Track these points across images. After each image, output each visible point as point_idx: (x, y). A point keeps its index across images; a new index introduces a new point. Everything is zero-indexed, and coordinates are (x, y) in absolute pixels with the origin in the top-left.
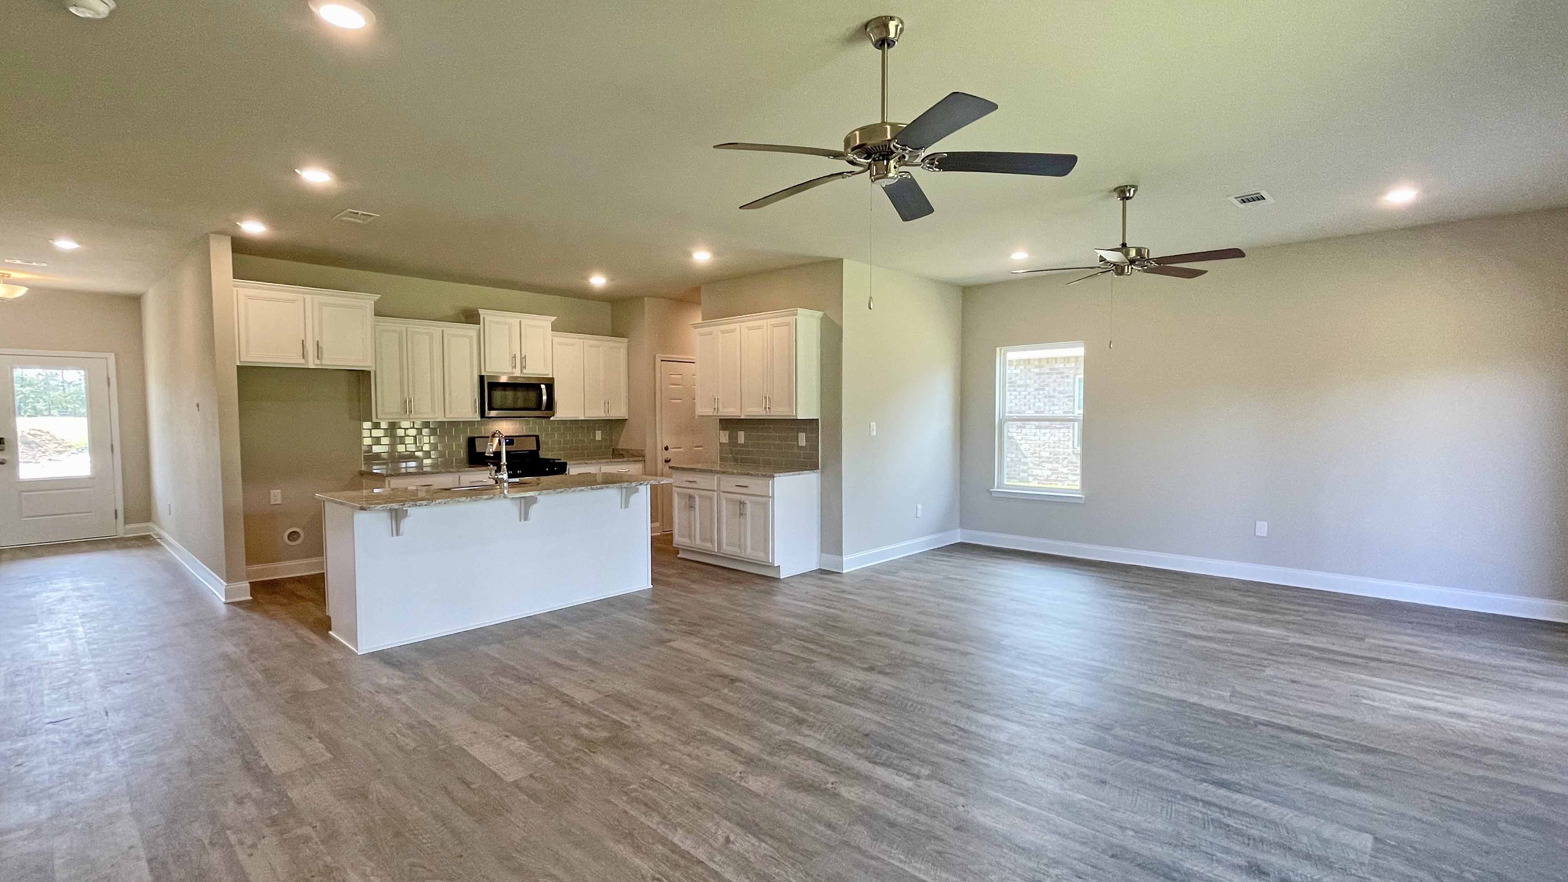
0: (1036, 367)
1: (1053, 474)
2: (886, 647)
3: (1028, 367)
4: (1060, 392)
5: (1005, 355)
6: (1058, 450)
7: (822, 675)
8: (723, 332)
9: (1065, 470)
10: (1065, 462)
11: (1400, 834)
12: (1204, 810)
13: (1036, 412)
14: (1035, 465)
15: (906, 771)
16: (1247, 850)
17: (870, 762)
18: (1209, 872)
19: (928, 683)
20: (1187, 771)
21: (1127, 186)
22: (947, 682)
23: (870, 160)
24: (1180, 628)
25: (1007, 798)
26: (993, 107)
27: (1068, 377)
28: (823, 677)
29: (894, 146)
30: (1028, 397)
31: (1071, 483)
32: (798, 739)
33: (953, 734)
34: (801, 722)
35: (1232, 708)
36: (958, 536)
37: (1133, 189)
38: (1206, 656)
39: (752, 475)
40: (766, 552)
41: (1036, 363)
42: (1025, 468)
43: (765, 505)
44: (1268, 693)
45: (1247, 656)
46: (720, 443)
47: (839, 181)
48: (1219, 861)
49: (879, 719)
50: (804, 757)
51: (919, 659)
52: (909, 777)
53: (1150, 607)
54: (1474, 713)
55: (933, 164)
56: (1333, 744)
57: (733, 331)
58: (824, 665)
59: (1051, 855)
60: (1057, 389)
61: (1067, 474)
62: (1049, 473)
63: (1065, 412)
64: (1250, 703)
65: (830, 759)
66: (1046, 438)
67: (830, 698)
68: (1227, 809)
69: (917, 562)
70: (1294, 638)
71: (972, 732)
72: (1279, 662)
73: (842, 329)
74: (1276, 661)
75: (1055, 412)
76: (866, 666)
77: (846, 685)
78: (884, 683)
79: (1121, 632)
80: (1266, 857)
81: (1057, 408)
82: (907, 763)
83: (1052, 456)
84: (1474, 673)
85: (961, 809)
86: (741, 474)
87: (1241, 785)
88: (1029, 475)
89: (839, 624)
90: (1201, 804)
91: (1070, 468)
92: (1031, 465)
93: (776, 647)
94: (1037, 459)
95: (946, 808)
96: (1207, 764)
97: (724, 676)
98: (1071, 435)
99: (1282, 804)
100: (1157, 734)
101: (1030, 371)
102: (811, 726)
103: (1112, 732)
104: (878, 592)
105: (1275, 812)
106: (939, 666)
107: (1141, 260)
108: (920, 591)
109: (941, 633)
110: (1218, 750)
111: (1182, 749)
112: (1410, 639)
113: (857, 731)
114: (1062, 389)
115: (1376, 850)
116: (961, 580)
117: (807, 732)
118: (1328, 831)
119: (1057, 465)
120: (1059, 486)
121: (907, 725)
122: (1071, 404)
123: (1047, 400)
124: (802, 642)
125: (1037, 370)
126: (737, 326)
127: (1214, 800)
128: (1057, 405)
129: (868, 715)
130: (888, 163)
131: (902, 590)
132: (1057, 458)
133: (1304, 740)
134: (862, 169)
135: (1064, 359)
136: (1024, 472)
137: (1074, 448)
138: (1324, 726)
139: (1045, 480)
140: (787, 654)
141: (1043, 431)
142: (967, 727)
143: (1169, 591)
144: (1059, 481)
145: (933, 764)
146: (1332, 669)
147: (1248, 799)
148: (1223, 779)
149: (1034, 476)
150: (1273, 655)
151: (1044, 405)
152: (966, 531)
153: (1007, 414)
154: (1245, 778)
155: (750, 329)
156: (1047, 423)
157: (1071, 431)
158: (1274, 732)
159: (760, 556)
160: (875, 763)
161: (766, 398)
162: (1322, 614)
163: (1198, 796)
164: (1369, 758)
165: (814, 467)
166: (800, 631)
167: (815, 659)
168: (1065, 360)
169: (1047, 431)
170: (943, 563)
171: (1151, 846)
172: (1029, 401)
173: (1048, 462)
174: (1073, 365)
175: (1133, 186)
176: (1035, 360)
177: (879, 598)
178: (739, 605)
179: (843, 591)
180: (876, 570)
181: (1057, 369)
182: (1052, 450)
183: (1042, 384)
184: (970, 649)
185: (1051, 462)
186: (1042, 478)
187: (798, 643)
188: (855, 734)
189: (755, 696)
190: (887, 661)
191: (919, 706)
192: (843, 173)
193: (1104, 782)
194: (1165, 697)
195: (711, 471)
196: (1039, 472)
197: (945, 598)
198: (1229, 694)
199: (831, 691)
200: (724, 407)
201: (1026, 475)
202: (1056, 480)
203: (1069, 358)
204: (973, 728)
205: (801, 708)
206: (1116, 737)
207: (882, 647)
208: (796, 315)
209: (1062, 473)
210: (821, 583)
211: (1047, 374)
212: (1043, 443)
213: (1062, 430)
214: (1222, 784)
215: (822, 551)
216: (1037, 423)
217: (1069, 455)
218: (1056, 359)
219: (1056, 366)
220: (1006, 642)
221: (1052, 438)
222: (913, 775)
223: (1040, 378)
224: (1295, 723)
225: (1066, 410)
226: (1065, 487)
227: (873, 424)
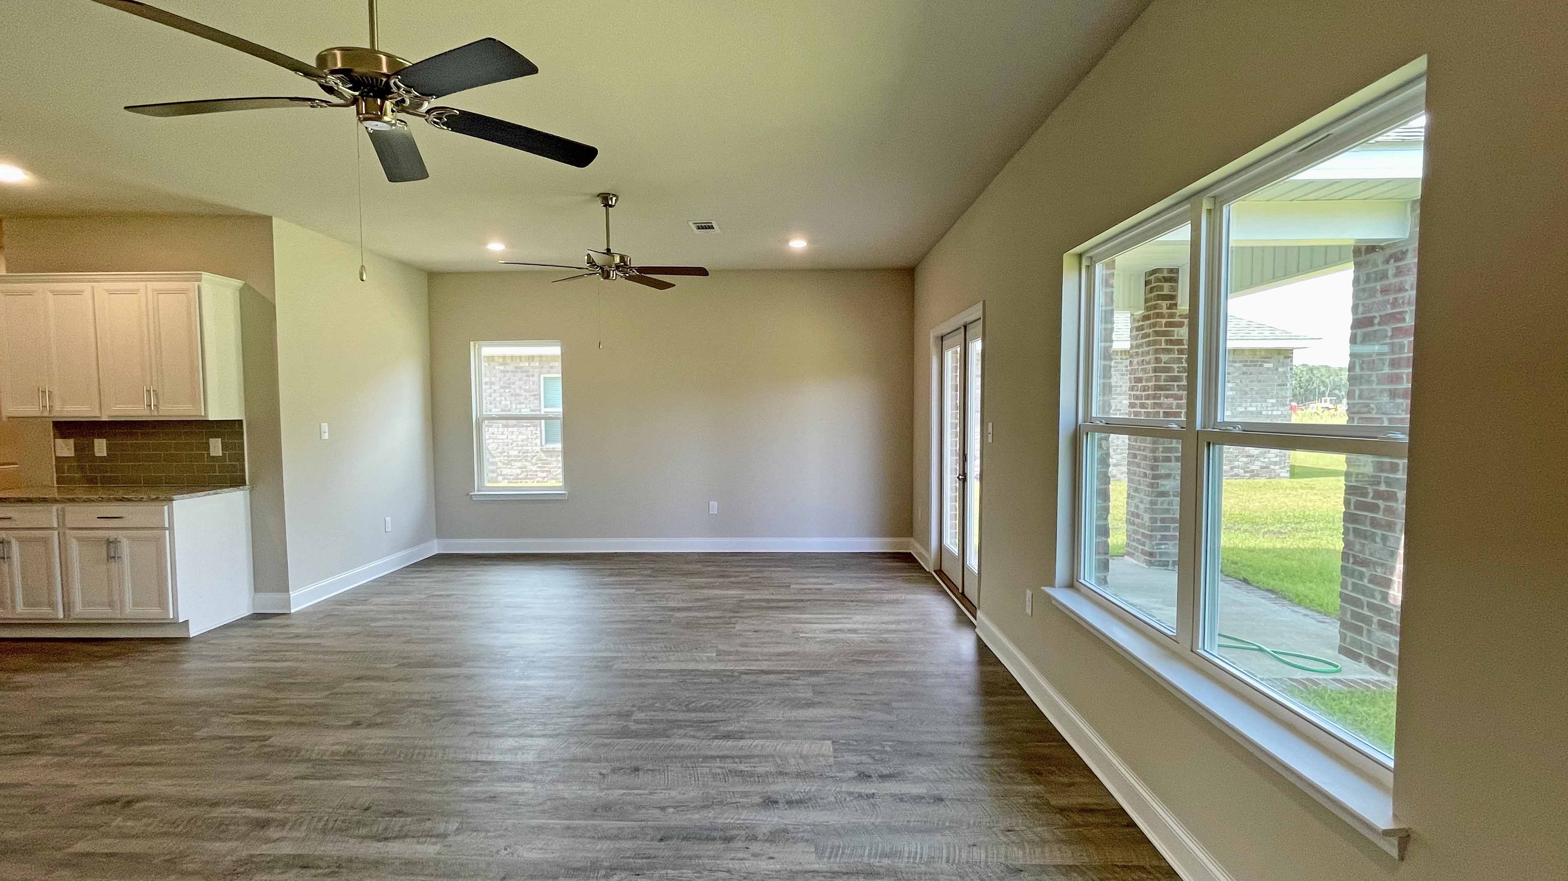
0: (501, 364)
1: (522, 472)
2: (371, 693)
3: (492, 364)
4: (526, 391)
5: (479, 349)
6: (526, 448)
7: (286, 750)
8: (55, 293)
9: (535, 468)
10: (534, 461)
11: (846, 732)
12: (722, 765)
13: (502, 411)
14: (504, 464)
15: (429, 835)
16: (758, 788)
17: (379, 841)
18: (738, 820)
19: (435, 721)
20: (701, 734)
21: (609, 194)
22: (458, 713)
23: (357, 93)
24: (663, 603)
25: (549, 821)
26: (530, 69)
27: (533, 376)
28: (287, 755)
29: (395, 83)
30: (494, 395)
31: (541, 480)
32: (265, 849)
33: (476, 771)
34: (263, 824)
35: (719, 666)
36: (435, 548)
37: (614, 199)
38: (689, 625)
39: (129, 500)
40: (162, 604)
41: (501, 360)
42: (495, 467)
43: (159, 543)
44: (742, 645)
45: (720, 618)
46: (57, 458)
47: (305, 110)
48: (743, 807)
49: (380, 783)
50: (278, 871)
51: (416, 697)
52: (433, 840)
53: (637, 590)
54: (861, 626)
55: (440, 119)
56: (791, 676)
57: (79, 293)
58: (281, 738)
59: (606, 864)
60: (523, 387)
61: (536, 471)
62: (519, 471)
63: (532, 411)
64: (731, 658)
65: (321, 858)
66: (514, 437)
67: (304, 778)
68: (738, 757)
69: (390, 584)
70: (749, 595)
71: (497, 762)
72: (744, 618)
73: (274, 307)
74: (741, 617)
75: (522, 410)
76: (349, 722)
77: (324, 754)
78: (376, 738)
79: (618, 619)
80: (773, 788)
81: (524, 406)
82: (428, 824)
83: (521, 454)
84: (853, 597)
85: (503, 852)
86: (109, 500)
87: (742, 732)
88: (498, 475)
89: (299, 680)
90: (718, 760)
91: (539, 465)
92: (500, 464)
93: (203, 733)
94: (506, 458)
95: (487, 858)
96: (712, 722)
97: (111, 801)
98: (538, 432)
99: (772, 737)
100: (671, 707)
101: (494, 368)
102: (282, 824)
103: (633, 718)
104: (345, 628)
105: (770, 745)
106: (443, 699)
107: (623, 266)
108: (400, 616)
109: (436, 660)
110: (718, 707)
111: (693, 715)
112: (814, 580)
113: (352, 808)
114: (527, 387)
115: (835, 750)
116: (448, 596)
117: (277, 835)
118: (806, 747)
119: (526, 463)
120: (530, 484)
121: (419, 778)
122: (537, 402)
123: (513, 398)
124: (245, 716)
125: (502, 368)
126: (86, 287)
127: (726, 753)
128: (523, 403)
129: (364, 783)
130: (383, 103)
131: (378, 620)
132: (526, 456)
133: (772, 678)
134: (342, 102)
135: (529, 357)
136: (493, 471)
137: (541, 445)
138: (783, 663)
139: (514, 479)
140: (221, 738)
141: (510, 429)
142: (490, 758)
143: (649, 572)
144: (530, 479)
145: (460, 814)
146: (777, 614)
147: (749, 742)
148: (729, 731)
149: (503, 475)
150: (737, 612)
151: (511, 404)
152: (443, 541)
153: (484, 413)
154: (743, 724)
155: (111, 293)
156: (514, 422)
157: (539, 429)
158: (753, 678)
159: (153, 612)
160: (386, 839)
161: (149, 391)
162: (761, 572)
163: (714, 753)
164: (814, 680)
165: (237, 482)
166: (238, 701)
167: (267, 733)
168: (529, 359)
169: (515, 429)
170: (423, 580)
171: (689, 816)
172: (495, 399)
173: (516, 461)
174: (537, 364)
175: (615, 195)
176: (499, 357)
177: (349, 635)
178: (123, 688)
179: (297, 636)
180: (339, 601)
181: (522, 367)
182: (520, 448)
183: (507, 382)
184: (473, 671)
185: (520, 461)
186: (511, 477)
187: (239, 718)
188: (352, 812)
189: (178, 812)
190: (377, 710)
191: (429, 751)
192: (314, 100)
193: (637, 770)
194: (669, 671)
195: (44, 500)
196: (508, 471)
197: (435, 619)
198: (715, 654)
199: (302, 769)
200: (64, 402)
201: (495, 475)
202: (526, 478)
203: (533, 357)
204: (498, 758)
205: (260, 805)
206: (637, 722)
207: (365, 693)
208: (200, 280)
209: (531, 470)
210: (258, 631)
211: (512, 372)
212: (511, 441)
213: (529, 429)
214: (728, 736)
215: (256, 590)
216: (504, 422)
217: (537, 452)
218: (520, 357)
219: (521, 364)
220: (512, 653)
221: (521, 437)
222: (438, 836)
223: (505, 376)
224: (765, 666)
225: (532, 408)
226: (535, 484)
227: (325, 426)
